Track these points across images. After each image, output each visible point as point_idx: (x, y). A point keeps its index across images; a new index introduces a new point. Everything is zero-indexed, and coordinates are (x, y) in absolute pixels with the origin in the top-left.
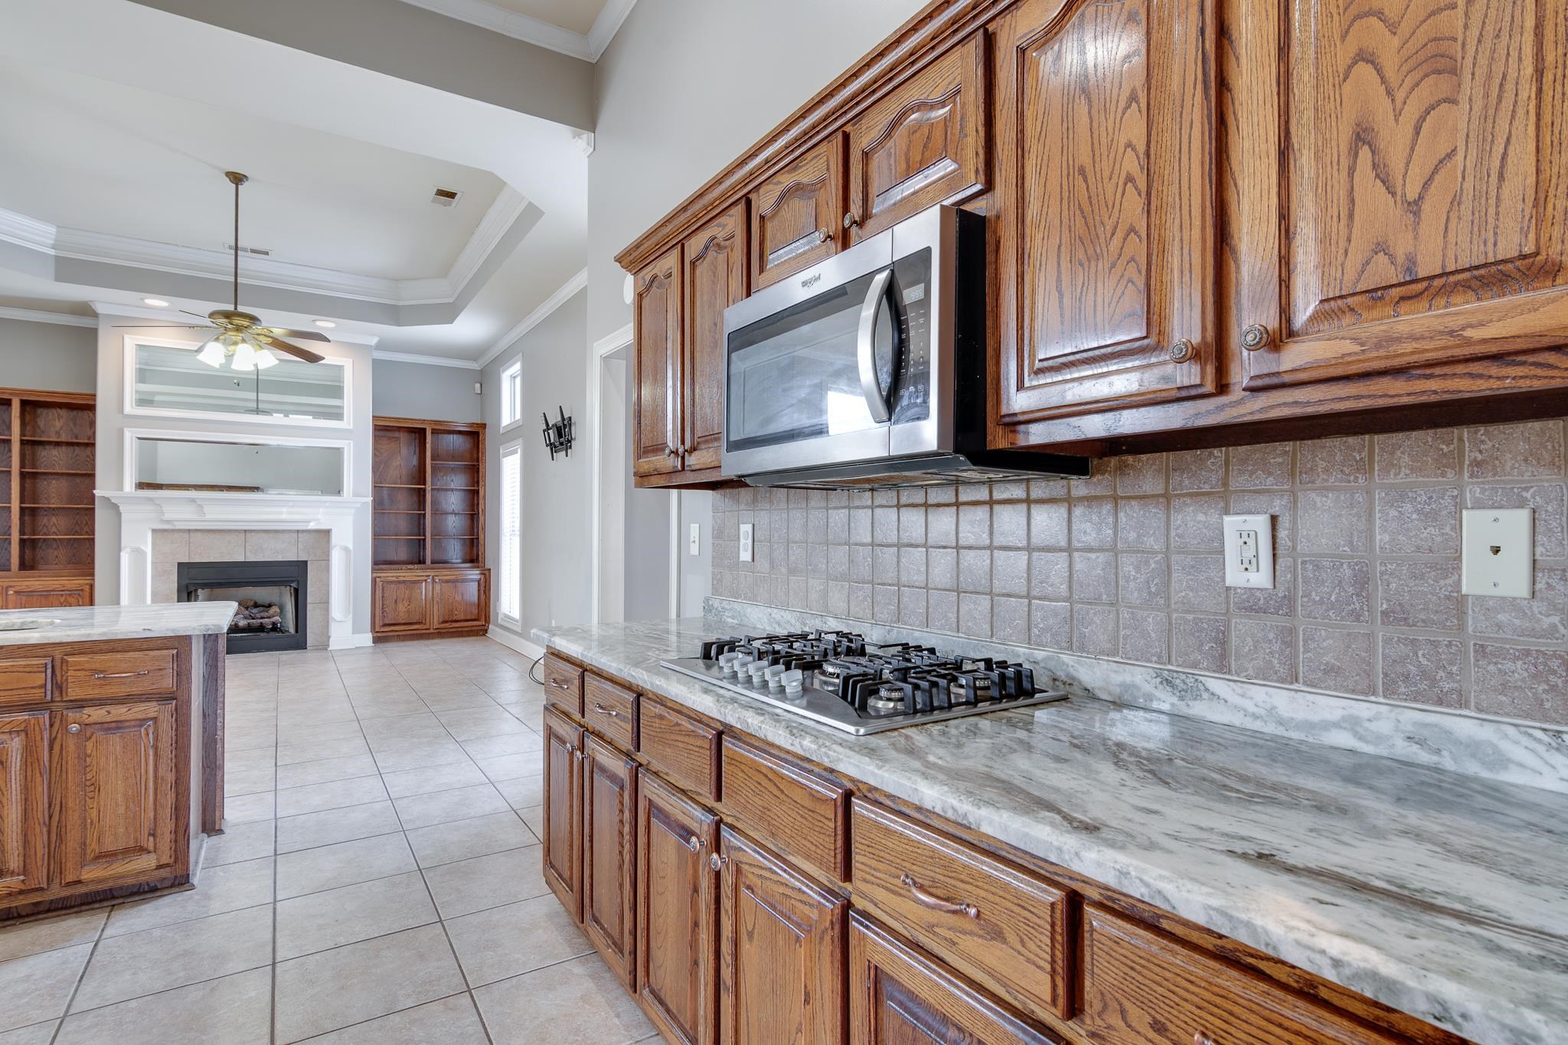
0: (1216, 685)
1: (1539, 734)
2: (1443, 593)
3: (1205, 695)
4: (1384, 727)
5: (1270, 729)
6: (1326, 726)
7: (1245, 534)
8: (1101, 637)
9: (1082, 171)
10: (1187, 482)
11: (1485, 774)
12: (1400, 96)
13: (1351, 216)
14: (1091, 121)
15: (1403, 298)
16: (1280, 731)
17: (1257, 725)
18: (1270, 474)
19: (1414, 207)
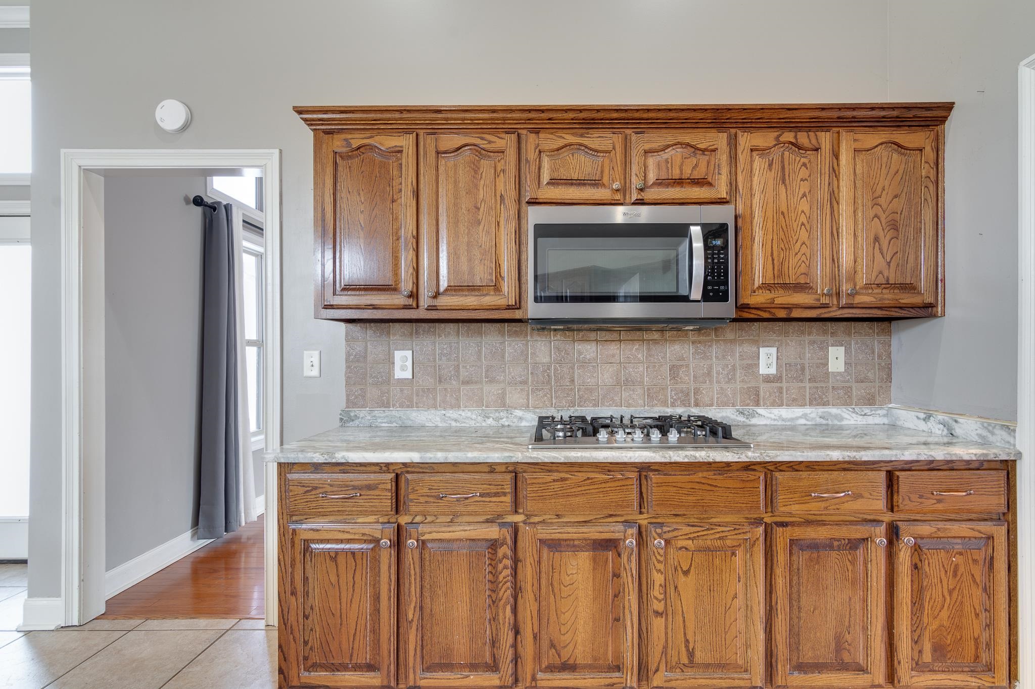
0: (760, 411)
1: (850, 409)
2: (824, 372)
3: (756, 415)
4: (813, 415)
5: (780, 423)
6: (797, 418)
7: (769, 355)
8: (706, 399)
9: (783, 213)
10: (744, 334)
11: (839, 423)
12: (886, 231)
13: (874, 261)
14: (787, 196)
15: (884, 288)
16: (783, 423)
17: (776, 423)
18: (775, 333)
19: (889, 264)
